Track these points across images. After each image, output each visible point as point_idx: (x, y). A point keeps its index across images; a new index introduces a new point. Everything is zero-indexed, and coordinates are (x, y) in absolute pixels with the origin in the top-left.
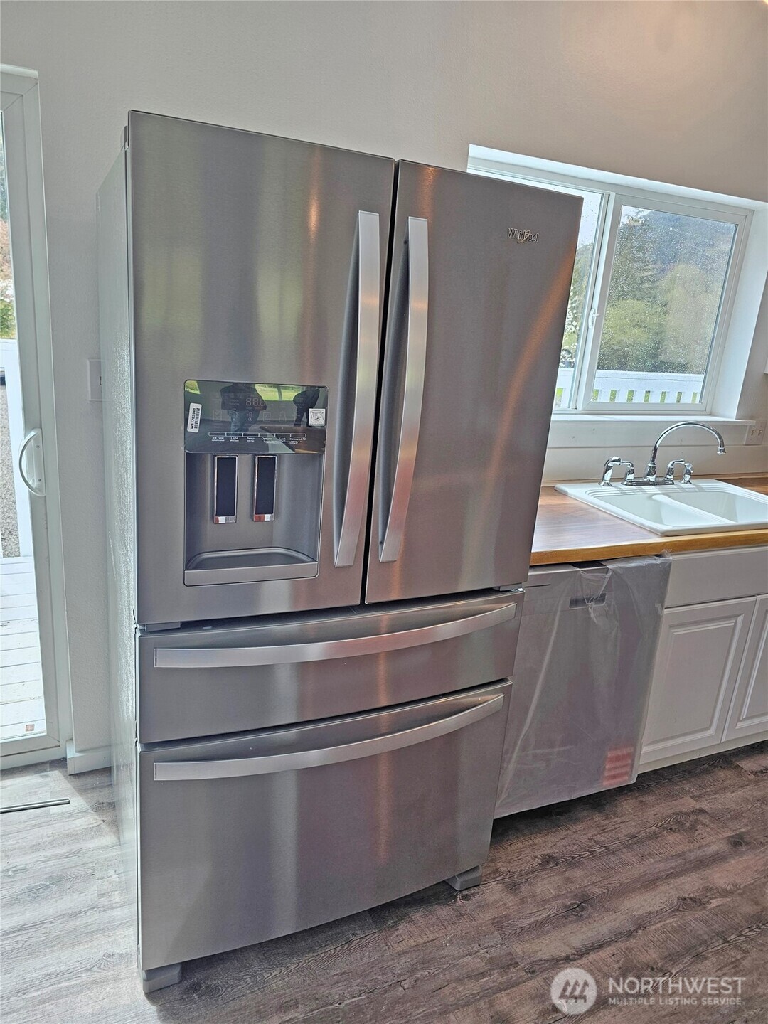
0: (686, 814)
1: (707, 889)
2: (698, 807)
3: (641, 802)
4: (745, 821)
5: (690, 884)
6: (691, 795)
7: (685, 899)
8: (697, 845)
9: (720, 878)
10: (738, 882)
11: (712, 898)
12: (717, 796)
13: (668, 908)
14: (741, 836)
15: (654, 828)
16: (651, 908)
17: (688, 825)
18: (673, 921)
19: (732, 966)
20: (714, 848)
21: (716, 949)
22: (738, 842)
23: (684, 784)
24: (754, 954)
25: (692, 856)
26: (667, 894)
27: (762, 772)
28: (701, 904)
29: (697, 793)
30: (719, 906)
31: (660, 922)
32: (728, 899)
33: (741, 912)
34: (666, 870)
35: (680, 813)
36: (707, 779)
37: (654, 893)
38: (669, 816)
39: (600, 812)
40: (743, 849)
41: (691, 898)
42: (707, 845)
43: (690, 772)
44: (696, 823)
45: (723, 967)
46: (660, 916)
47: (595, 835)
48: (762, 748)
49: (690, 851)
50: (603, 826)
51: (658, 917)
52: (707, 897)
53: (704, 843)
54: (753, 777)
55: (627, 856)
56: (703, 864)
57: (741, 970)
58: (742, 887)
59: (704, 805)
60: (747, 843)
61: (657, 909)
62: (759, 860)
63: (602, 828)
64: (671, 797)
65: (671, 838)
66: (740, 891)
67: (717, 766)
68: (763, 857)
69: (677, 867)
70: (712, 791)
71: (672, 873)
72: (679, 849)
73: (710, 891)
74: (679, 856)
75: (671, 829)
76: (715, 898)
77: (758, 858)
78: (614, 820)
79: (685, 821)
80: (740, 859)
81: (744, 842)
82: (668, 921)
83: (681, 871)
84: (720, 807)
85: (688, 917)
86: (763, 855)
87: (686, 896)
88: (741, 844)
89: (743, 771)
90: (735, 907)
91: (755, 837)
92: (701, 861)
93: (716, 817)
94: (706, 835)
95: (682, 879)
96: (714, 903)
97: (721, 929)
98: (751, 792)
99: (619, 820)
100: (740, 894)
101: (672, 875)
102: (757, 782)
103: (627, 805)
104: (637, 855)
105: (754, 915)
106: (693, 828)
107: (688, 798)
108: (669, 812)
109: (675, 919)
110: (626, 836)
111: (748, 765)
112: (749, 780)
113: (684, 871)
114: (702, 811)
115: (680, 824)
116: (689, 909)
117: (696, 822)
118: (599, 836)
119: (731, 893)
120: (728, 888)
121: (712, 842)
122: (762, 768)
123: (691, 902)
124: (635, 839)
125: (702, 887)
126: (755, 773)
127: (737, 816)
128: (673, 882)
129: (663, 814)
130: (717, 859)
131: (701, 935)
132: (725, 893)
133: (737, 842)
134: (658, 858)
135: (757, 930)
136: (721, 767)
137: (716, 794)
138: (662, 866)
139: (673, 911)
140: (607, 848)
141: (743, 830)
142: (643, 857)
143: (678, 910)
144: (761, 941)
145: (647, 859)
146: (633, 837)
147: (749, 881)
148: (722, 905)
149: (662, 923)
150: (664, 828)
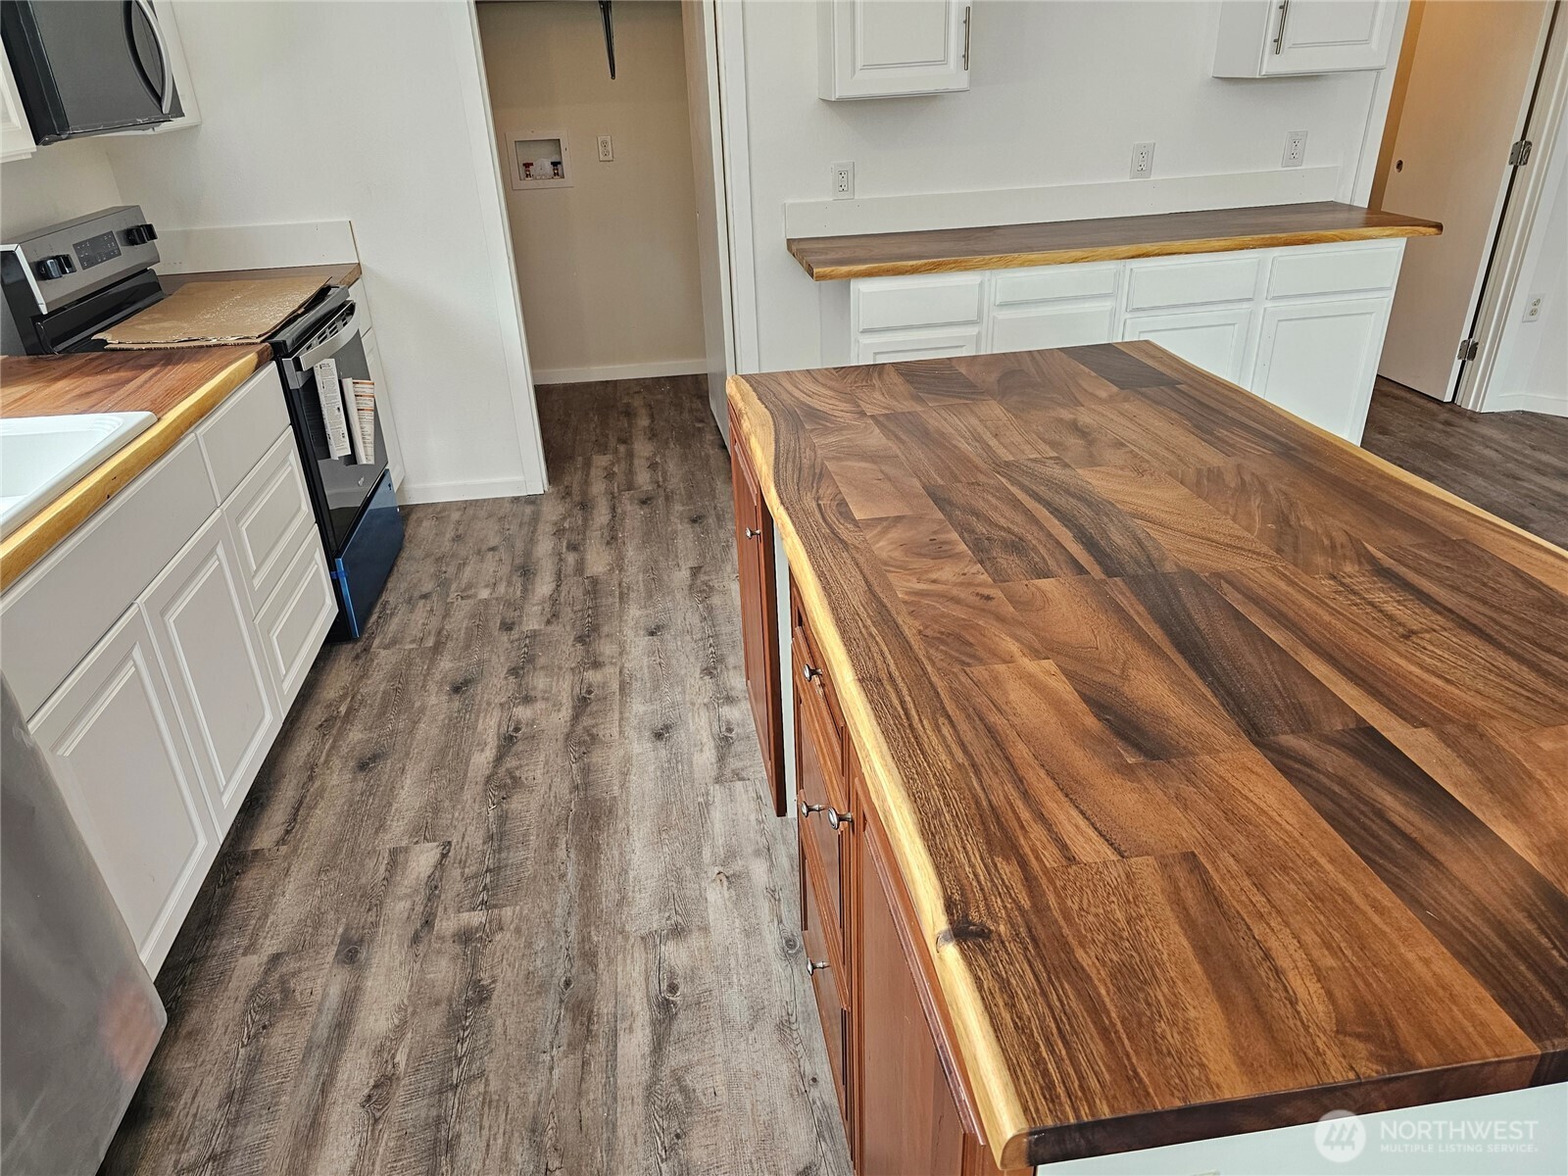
0: (261, 986)
1: (379, 1051)
2: (266, 958)
3: (190, 1034)
4: (331, 916)
5: (356, 1072)
6: (241, 951)
7: (369, 1097)
8: (313, 1009)
9: (376, 1020)
10: (397, 1001)
11: (393, 1057)
12: (272, 918)
13: (365, 1134)
14: (346, 940)
15: (242, 1051)
16: (348, 1161)
17: (278, 997)
18: (388, 1140)
19: (486, 1108)
20: (335, 991)
21: (455, 1110)
22: (350, 951)
23: (218, 946)
24: (491, 1064)
25: (323, 1032)
26: (347, 1118)
27: (288, 832)
28: (390, 1079)
29: (245, 942)
30: (408, 1056)
31: (373, 1164)
32: (409, 1035)
33: (434, 1032)
34: (314, 1090)
35: (254, 993)
36: (238, 908)
37: (331, 1138)
38: (244, 1013)
39: (150, 1118)
40: (363, 956)
41: (375, 1087)
42: (325, 995)
43: (208, 922)
44: (283, 983)
45: (481, 1120)
46: (367, 1156)
47: (177, 1162)
48: (257, 799)
49: (314, 1028)
50: (174, 1135)
51: (366, 1162)
52: (387, 1061)
53: (319, 998)
54: (284, 849)
55: (251, 1133)
56: (342, 1027)
57: (498, 1101)
58: (405, 1001)
59: (270, 946)
60: (361, 941)
61: (355, 1152)
62: (390, 948)
63: (176, 1140)
64: (220, 980)
65: (276, 1040)
66: (410, 1010)
67: (231, 880)
68: (391, 939)
69: (321, 1067)
70: (259, 919)
71: (324, 1084)
72: (300, 1042)
73: (383, 1051)
74: (308, 1051)
75: (264, 1027)
76: (396, 1051)
77: (387, 946)
78: (181, 1107)
79: (269, 995)
80: (373, 970)
81: (355, 943)
82: (381, 1150)
83: (331, 1067)
84: (288, 929)
85: (395, 1112)
86: (389, 937)
87: (366, 1091)
88: (357, 952)
89: (266, 851)
90: (424, 1037)
91: (361, 925)
92: (339, 1025)
93: (298, 948)
94: (310, 985)
95: (342, 1076)
96: (401, 1058)
97: (437, 1081)
98: (302, 870)
99: (186, 1097)
100: (414, 1013)
101: (326, 1086)
102: (295, 850)
103: (179, 1065)
104: (261, 1116)
105: (448, 1019)
106: (287, 993)
107: (242, 960)
108: (239, 1006)
109: (386, 1136)
110: (219, 1106)
111: (265, 838)
112: (285, 858)
113: (333, 1062)
114: (275, 959)
115: (268, 1007)
116: (384, 1102)
117: (283, 981)
118: (184, 1156)
119: (404, 1022)
120: (396, 1021)
121: (325, 987)
122: (284, 827)
123: (380, 1091)
124: (236, 1096)
125: (370, 1056)
126: (282, 841)
127: (317, 921)
128: (337, 1094)
129: (233, 1019)
130: (350, 1001)
131: (427, 1117)
132: (400, 1029)
133: (351, 953)
134: (288, 1086)
135: (466, 1034)
136: (237, 874)
137: (267, 916)
138: (304, 1090)
139: (373, 1130)
140: (213, 1158)
141: (340, 930)
142: (271, 1107)
143: (376, 1121)
144: (482, 1042)
145: (276, 1104)
146: (230, 1097)
147: (405, 985)
148: (410, 1052)
149: (378, 1163)
150: (255, 1036)
